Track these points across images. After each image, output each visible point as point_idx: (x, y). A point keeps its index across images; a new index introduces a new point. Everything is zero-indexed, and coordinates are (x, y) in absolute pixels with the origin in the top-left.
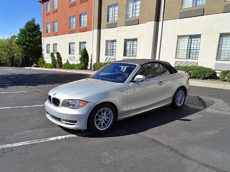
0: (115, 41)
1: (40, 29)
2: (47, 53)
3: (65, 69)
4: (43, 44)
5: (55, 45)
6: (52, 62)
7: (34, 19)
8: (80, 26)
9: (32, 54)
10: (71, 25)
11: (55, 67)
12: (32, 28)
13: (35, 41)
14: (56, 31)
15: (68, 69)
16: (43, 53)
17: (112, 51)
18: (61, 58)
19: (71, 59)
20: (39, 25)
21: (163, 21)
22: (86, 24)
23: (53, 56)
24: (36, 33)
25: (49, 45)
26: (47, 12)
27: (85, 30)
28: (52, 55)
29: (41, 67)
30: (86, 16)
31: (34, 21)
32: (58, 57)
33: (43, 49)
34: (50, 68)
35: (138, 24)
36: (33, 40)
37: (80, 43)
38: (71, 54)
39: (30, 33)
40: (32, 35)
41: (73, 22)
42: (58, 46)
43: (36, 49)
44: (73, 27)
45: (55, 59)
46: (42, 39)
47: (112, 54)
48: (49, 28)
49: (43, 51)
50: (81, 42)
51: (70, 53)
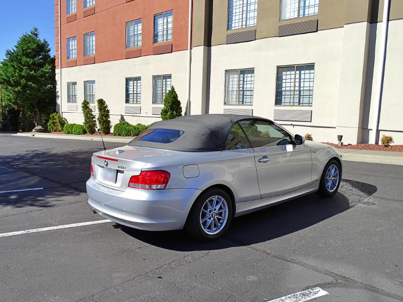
0: (251, 71)
1: (49, 51)
2: (69, 101)
3: (119, 135)
4: (58, 83)
5: (88, 85)
6: (86, 120)
7: (36, 30)
8: (155, 41)
9: (31, 104)
10: (132, 40)
11: (93, 132)
12: (33, 49)
13: (42, 76)
14: (93, 52)
15: (126, 136)
16: (58, 101)
17: (241, 93)
18: (108, 111)
19: (131, 115)
20: (46, 42)
21: (388, 20)
22: (170, 37)
23: (88, 107)
24: (41, 59)
25: (75, 83)
26: (68, 15)
27: (169, 49)
28: (85, 106)
29: (55, 131)
30: (170, 19)
31: (36, 35)
32: (100, 110)
33: (59, 94)
34: (79, 134)
35: (317, 31)
36: (35, 74)
37: (155, 78)
38: (130, 102)
39: (28, 59)
40: (34, 64)
41: (136, 33)
42: (95, 86)
43: (43, 93)
44: (136, 44)
45: (92, 115)
46: (57, 71)
47: (241, 100)
48: (74, 47)
49: (60, 98)
50: (158, 76)
51: (127, 101)
